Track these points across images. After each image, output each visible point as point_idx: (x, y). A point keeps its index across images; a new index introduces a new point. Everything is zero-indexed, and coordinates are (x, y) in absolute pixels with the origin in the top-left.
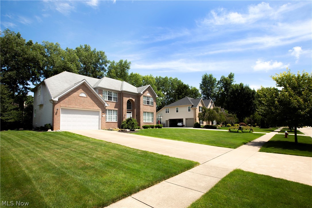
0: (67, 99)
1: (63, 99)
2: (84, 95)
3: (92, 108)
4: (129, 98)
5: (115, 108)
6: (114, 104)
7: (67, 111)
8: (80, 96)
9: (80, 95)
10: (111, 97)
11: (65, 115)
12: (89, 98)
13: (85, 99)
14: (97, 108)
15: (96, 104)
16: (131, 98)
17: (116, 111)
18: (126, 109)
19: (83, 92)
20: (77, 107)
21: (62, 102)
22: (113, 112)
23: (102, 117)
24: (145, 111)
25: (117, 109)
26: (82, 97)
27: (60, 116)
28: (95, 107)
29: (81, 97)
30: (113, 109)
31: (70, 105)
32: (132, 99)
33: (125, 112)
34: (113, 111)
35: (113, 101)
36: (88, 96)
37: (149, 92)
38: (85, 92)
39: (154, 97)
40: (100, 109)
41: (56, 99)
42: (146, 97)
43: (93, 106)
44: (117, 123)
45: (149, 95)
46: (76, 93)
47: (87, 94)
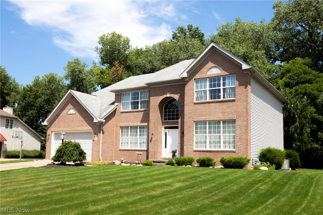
1: (54, 122)
3: (81, 128)
4: (165, 96)
6: (141, 115)
9: (69, 113)
10: (137, 103)
14: (86, 128)
15: (86, 121)
16: (168, 95)
17: (146, 127)
19: (72, 107)
23: (93, 141)
24: (202, 118)
26: (71, 114)
30: (139, 124)
31: (59, 127)
32: (172, 96)
33: (153, 129)
35: (139, 109)
36: (77, 112)
37: (215, 65)
38: (74, 107)
39: (237, 72)
40: (90, 128)
41: (45, 123)
42: (208, 79)
43: (82, 126)
44: (146, 151)
45: (216, 71)
46: (64, 111)
47: (76, 110)
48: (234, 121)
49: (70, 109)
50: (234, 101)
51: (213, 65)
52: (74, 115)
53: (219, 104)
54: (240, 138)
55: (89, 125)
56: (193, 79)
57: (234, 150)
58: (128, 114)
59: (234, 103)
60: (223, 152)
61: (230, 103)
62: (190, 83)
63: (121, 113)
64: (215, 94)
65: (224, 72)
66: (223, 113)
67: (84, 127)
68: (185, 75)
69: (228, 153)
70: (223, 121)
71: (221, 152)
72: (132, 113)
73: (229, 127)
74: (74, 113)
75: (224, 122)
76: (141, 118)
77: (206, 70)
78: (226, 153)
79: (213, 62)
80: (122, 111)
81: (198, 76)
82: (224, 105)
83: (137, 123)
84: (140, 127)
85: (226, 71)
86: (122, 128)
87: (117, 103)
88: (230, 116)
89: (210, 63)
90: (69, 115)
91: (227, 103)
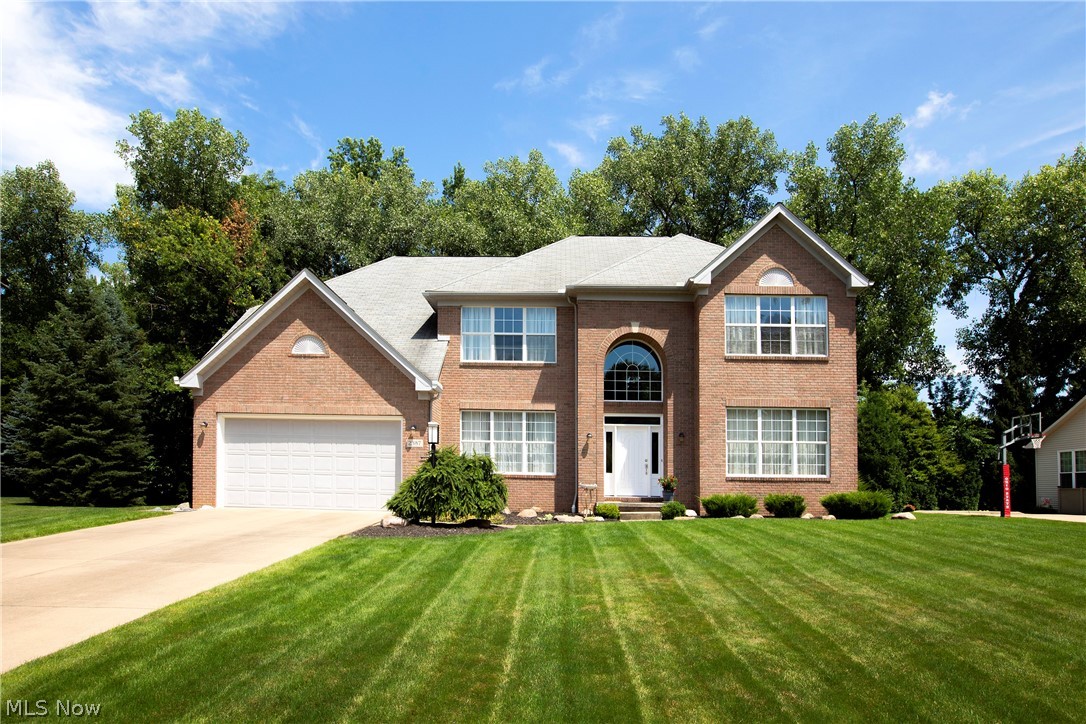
0: (240, 375)
1: (226, 380)
2: (310, 347)
3: (351, 408)
4: (624, 330)
5: (536, 399)
6: (534, 378)
7: (245, 428)
8: (293, 356)
9: (294, 351)
10: (518, 340)
11: (241, 446)
12: (336, 362)
13: (318, 365)
14: (379, 407)
15: (374, 386)
16: (635, 329)
17: (549, 415)
18: (602, 400)
19: (308, 331)
20: (281, 409)
21: (219, 392)
22: (524, 422)
23: (408, 449)
24: (747, 400)
25: (552, 407)
26: (305, 357)
27: (214, 452)
28: (367, 401)
29: (300, 357)
30: (527, 404)
31: (253, 400)
32: (648, 331)
33: (591, 422)
34: (528, 419)
35: (525, 360)
36: (331, 352)
37: (778, 265)
38: (318, 332)
39: (830, 291)
40: (393, 410)
41: (191, 381)
42: (758, 299)
43: (359, 399)
44: (552, 479)
45: (780, 281)
46: (275, 345)
47: (328, 342)
48: (823, 413)
49: (299, 339)
50: (824, 362)
51: (772, 264)
52: (318, 360)
53: (789, 366)
54: (840, 452)
55: (386, 400)
56: (722, 293)
57: (824, 476)
58: (487, 371)
59: (826, 367)
60: (801, 482)
61: (816, 367)
62: (712, 302)
63: (461, 367)
64: (776, 339)
65: (801, 286)
66: (801, 390)
67: (366, 406)
68: (705, 279)
69: (813, 484)
70: (798, 412)
71: (796, 482)
72: (501, 371)
73: (811, 426)
74: (320, 352)
75: (801, 413)
76: (534, 389)
77: (755, 275)
78: (807, 484)
79: (773, 256)
80: (463, 360)
81: (734, 286)
82: (803, 371)
83: (519, 402)
84: (528, 415)
85: (805, 284)
86: (465, 413)
87: (448, 334)
88: (817, 398)
89: (765, 257)
90: (298, 359)
91: (808, 366)
